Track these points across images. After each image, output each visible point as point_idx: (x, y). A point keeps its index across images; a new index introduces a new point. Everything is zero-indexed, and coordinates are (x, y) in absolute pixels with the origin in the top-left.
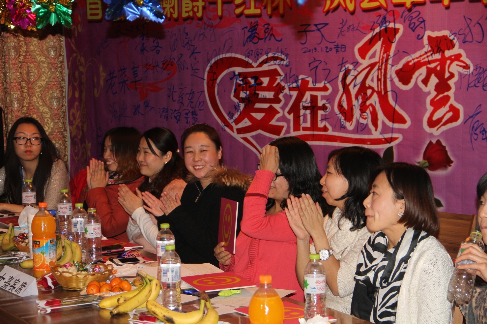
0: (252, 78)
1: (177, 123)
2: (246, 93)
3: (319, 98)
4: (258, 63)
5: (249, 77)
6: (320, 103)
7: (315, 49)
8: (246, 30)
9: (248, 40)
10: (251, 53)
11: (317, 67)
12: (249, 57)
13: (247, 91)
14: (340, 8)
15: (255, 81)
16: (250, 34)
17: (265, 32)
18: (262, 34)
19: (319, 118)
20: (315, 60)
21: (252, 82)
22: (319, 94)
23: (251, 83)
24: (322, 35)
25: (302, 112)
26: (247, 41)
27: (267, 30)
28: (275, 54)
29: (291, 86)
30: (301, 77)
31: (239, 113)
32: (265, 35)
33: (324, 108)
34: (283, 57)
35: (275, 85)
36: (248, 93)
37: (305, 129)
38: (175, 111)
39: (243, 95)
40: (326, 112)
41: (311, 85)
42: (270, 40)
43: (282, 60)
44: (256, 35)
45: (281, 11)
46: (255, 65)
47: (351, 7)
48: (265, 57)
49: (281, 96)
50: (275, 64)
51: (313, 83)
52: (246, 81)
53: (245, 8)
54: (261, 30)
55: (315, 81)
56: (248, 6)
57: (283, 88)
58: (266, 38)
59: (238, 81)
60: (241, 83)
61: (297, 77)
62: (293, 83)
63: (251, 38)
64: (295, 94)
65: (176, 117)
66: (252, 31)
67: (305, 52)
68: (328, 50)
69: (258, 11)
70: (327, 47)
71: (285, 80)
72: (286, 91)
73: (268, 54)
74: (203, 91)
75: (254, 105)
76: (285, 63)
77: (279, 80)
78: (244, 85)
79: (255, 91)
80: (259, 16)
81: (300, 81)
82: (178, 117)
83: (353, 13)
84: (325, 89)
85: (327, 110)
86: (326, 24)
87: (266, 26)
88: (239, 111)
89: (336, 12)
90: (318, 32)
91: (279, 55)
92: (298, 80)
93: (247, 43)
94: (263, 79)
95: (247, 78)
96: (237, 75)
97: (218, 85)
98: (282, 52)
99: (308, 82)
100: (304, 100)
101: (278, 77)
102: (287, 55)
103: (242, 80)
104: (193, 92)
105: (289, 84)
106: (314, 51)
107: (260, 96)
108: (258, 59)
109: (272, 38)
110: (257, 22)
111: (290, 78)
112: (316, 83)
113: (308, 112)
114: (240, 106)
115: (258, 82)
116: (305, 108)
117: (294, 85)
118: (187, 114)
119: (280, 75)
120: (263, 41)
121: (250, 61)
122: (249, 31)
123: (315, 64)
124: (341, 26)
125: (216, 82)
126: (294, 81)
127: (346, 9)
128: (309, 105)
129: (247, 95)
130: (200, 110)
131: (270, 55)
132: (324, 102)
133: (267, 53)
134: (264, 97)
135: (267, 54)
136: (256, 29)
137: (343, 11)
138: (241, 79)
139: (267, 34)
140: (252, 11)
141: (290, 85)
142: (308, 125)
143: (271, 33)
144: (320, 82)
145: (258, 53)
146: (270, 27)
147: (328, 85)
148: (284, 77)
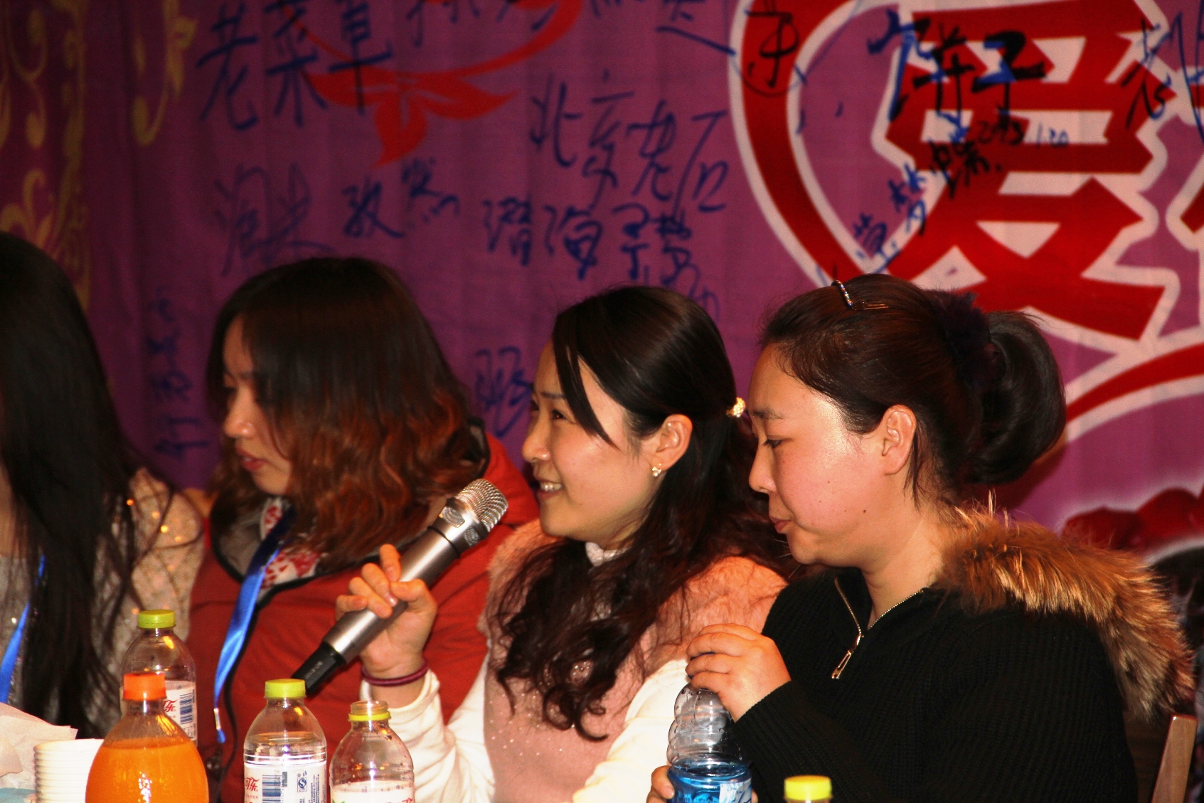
0: (989, 42)
1: (581, 274)
2: (956, 121)
5: (975, 38)
15: (1007, 60)
21: (991, 60)
23: (983, 67)
31: (915, 224)
35: (1114, 77)
36: (967, 117)
38: (571, 213)
39: (936, 128)
49: (1148, 134)
52: (955, 59)
57: (1163, 92)
59: (914, 60)
60: (930, 66)
65: (572, 247)
71: (1173, 50)
74: (723, 114)
75: (1000, 180)
78: (946, 80)
79: (1007, 106)
82: (585, 247)
88: (918, 211)
94: (1048, 47)
95: (962, 41)
96: (908, 28)
97: (804, 79)
101: (1135, 37)
103: (936, 55)
104: (670, 119)
105: (1191, 71)
107: (1031, 136)
115: (1021, 61)
118: (633, 230)
119: (1144, 25)
125: (791, 65)
129: (961, 132)
130: (705, 209)
134: (1056, 140)
138: (927, 46)
141: (1199, 75)
148: (1169, 36)
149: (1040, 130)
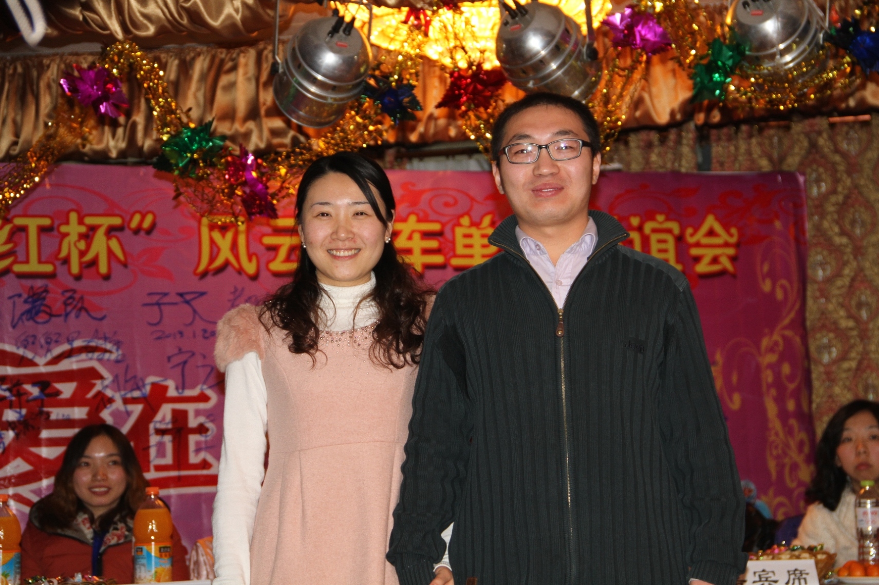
0: (34, 384)
2: (20, 413)
3: (191, 415)
4: (49, 357)
5: (27, 383)
6: (193, 423)
7: (181, 333)
8: (19, 301)
9: (24, 318)
10: (31, 340)
11: (185, 362)
12: (25, 347)
13: (21, 407)
14: (229, 269)
15: (42, 390)
16: (27, 307)
17: (66, 304)
18: (58, 306)
19: (192, 447)
20: (180, 351)
21: (34, 391)
22: (190, 407)
23: (31, 394)
24: (195, 311)
25: (154, 439)
26: (20, 318)
27: (70, 301)
28: (89, 342)
29: (129, 396)
30: (151, 379)
32: (65, 310)
33: (201, 429)
34: (109, 346)
35: (90, 395)
36: (24, 411)
37: (159, 468)
39: (10, 415)
40: (206, 436)
41: (172, 392)
42: (77, 317)
43: (106, 351)
44: (43, 308)
45: (103, 268)
46: (41, 361)
47: (250, 268)
48: (65, 347)
49: (105, 414)
50: (91, 359)
51: (177, 388)
52: (18, 391)
53: (15, 262)
54: (56, 300)
55: (182, 386)
56: (21, 257)
57: (111, 401)
58: (67, 315)
60: (7, 394)
61: (143, 380)
62: (132, 390)
63: (31, 314)
64: (137, 409)
66: (34, 302)
67: (158, 338)
68: (207, 335)
69: (48, 268)
70: (205, 331)
72: (118, 404)
73: (73, 340)
76: (113, 357)
77: (98, 386)
78: (14, 398)
79: (42, 407)
80: (51, 276)
81: (148, 388)
83: (254, 277)
84: (203, 398)
85: (209, 433)
86: (202, 294)
87: (68, 294)
89: (220, 276)
90: (186, 306)
91: (100, 343)
92: (144, 385)
93: (20, 323)
95: (21, 384)
98: (105, 339)
99: (165, 388)
100: (158, 417)
101: (98, 382)
102: (118, 344)
103: (9, 390)
105: (123, 393)
106: (178, 336)
107: (53, 417)
108: (49, 350)
109: (83, 314)
110: (46, 286)
111: (126, 381)
112: (183, 388)
113: (167, 439)
114: (3, 436)
115: (49, 391)
116: (161, 432)
117: (136, 394)
119: (101, 377)
120: (62, 319)
121: (30, 355)
122: (26, 302)
123: (183, 358)
124: (231, 297)
126: (135, 387)
127: (240, 271)
128: (170, 426)
129: (21, 416)
131: (78, 343)
132: (202, 419)
133: (70, 339)
134: (65, 417)
135: (69, 341)
136: (44, 298)
137: (235, 274)
138: (5, 387)
139: (69, 309)
140: (34, 266)
141: (125, 394)
142: (168, 460)
143: (80, 305)
144: (193, 387)
145: (49, 340)
146: (77, 296)
147: (209, 392)
148: (113, 381)
149: (58, 414)
